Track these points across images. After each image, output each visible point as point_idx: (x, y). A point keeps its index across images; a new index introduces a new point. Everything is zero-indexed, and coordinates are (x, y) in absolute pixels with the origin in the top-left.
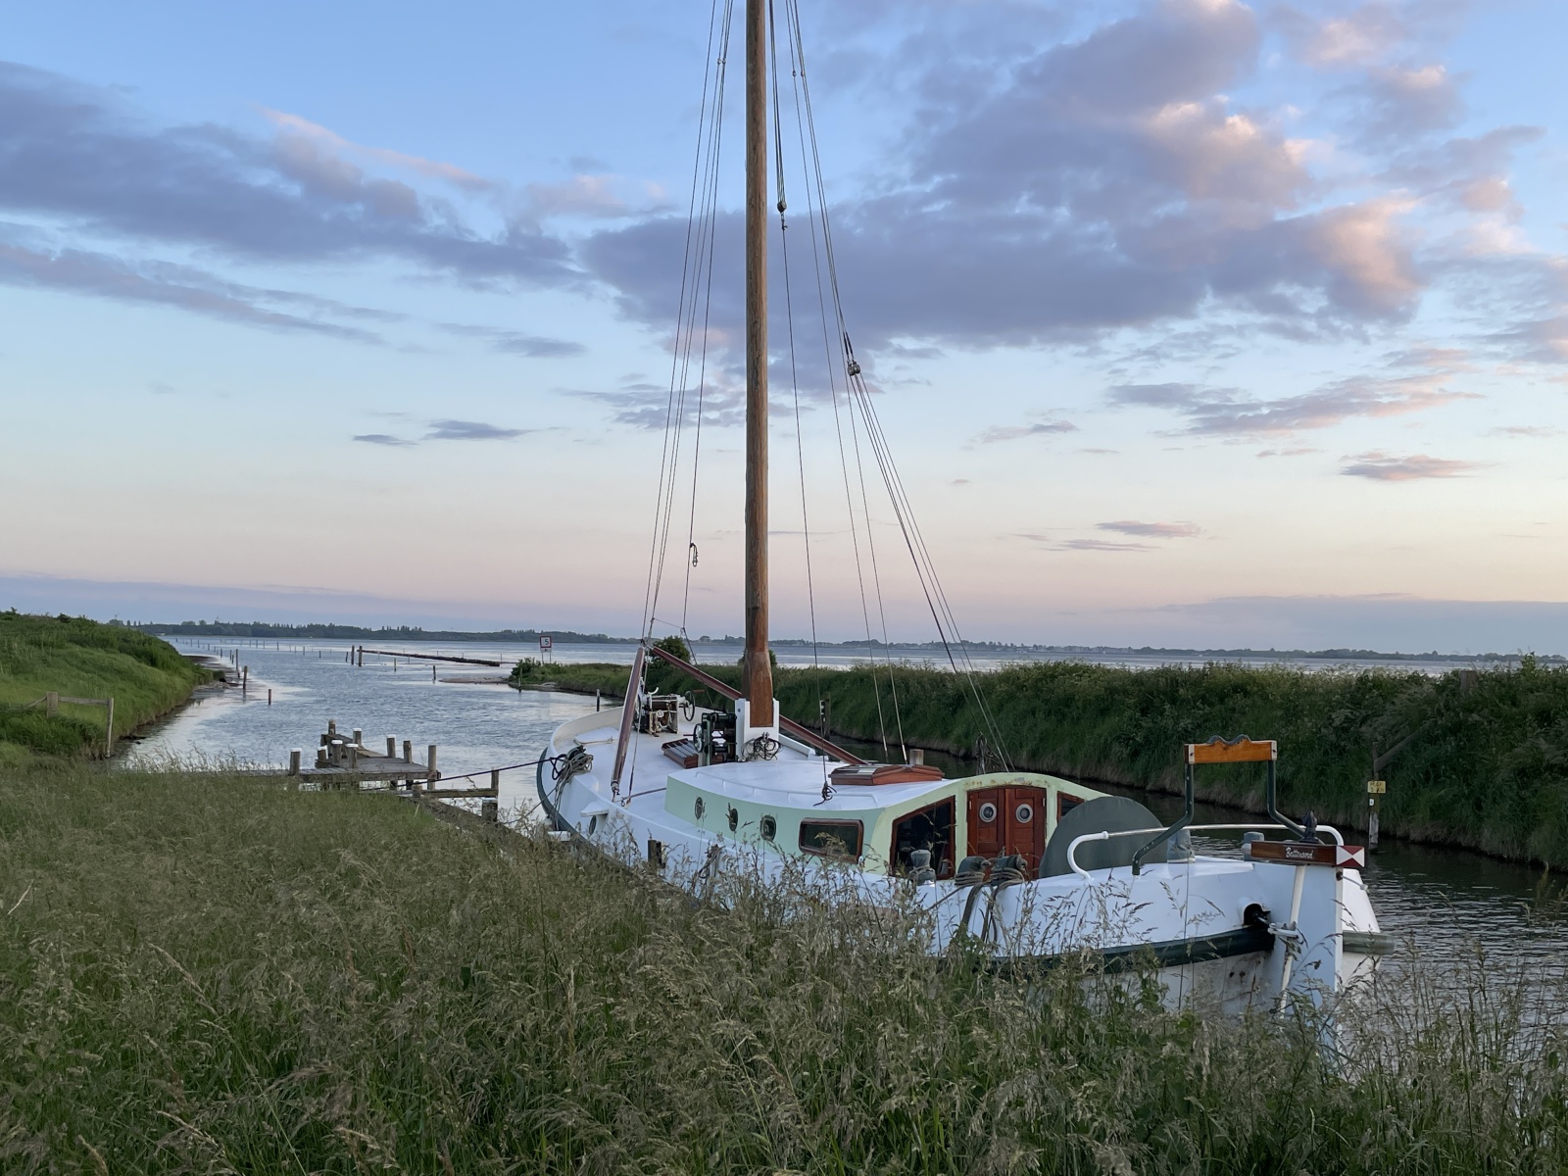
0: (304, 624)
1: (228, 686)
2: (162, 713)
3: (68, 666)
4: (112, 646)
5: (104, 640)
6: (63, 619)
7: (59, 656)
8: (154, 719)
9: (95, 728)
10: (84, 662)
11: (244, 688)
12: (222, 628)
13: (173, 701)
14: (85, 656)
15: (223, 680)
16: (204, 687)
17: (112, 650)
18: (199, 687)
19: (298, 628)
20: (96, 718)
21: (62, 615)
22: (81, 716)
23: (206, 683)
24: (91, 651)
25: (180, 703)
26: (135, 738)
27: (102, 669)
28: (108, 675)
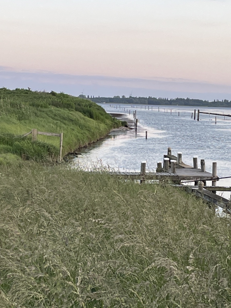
0: (174, 98)
1: (128, 129)
2: (92, 142)
3: (48, 117)
4: (72, 107)
5: (68, 104)
6: (53, 94)
7: (44, 112)
8: (87, 145)
9: (54, 148)
10: (55, 115)
11: (136, 130)
12: (133, 99)
13: (98, 136)
14: (57, 112)
15: (126, 126)
16: (116, 129)
17: (72, 109)
18: (114, 130)
19: (171, 100)
20: (55, 143)
21: (52, 92)
22: (48, 142)
23: (118, 127)
24: (61, 110)
25: (102, 137)
26: (76, 154)
27: (64, 119)
28: (66, 122)
